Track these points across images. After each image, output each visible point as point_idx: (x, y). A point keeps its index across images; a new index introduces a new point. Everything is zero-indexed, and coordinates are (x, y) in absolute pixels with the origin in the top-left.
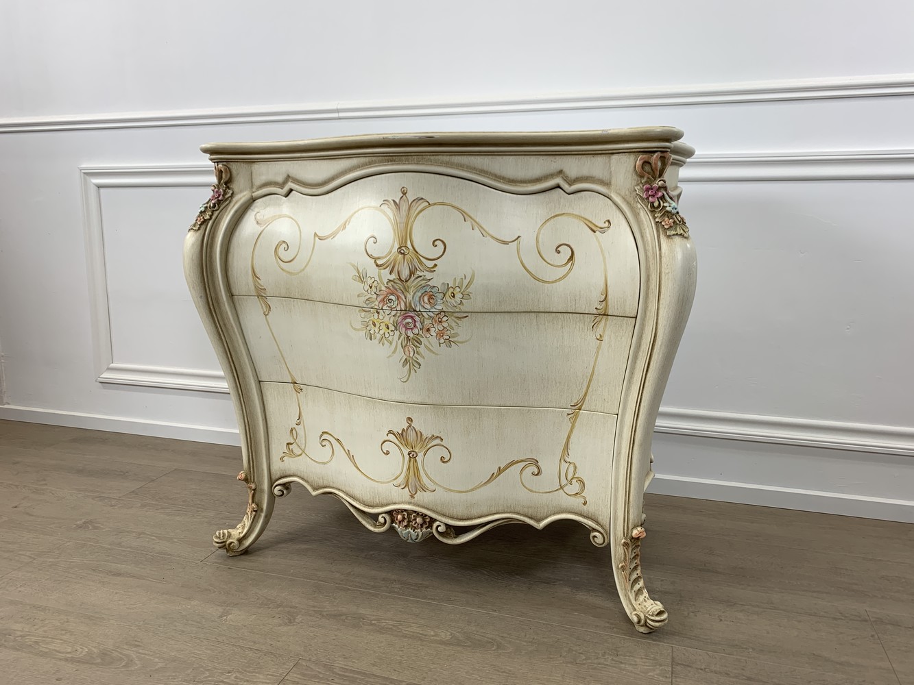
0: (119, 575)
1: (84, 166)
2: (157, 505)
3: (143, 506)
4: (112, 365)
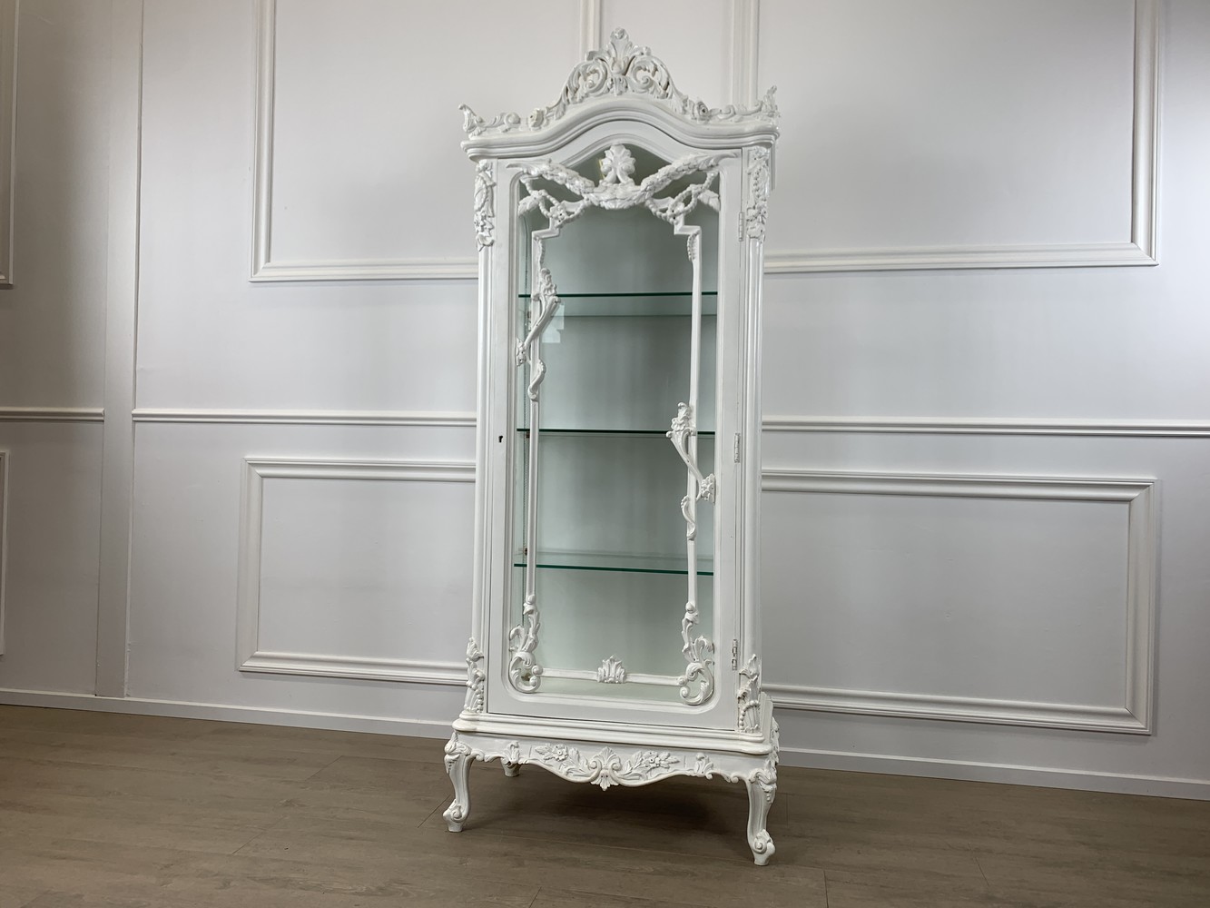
0: (352, 839)
1: (248, 457)
2: (345, 786)
3: (334, 787)
4: (257, 653)
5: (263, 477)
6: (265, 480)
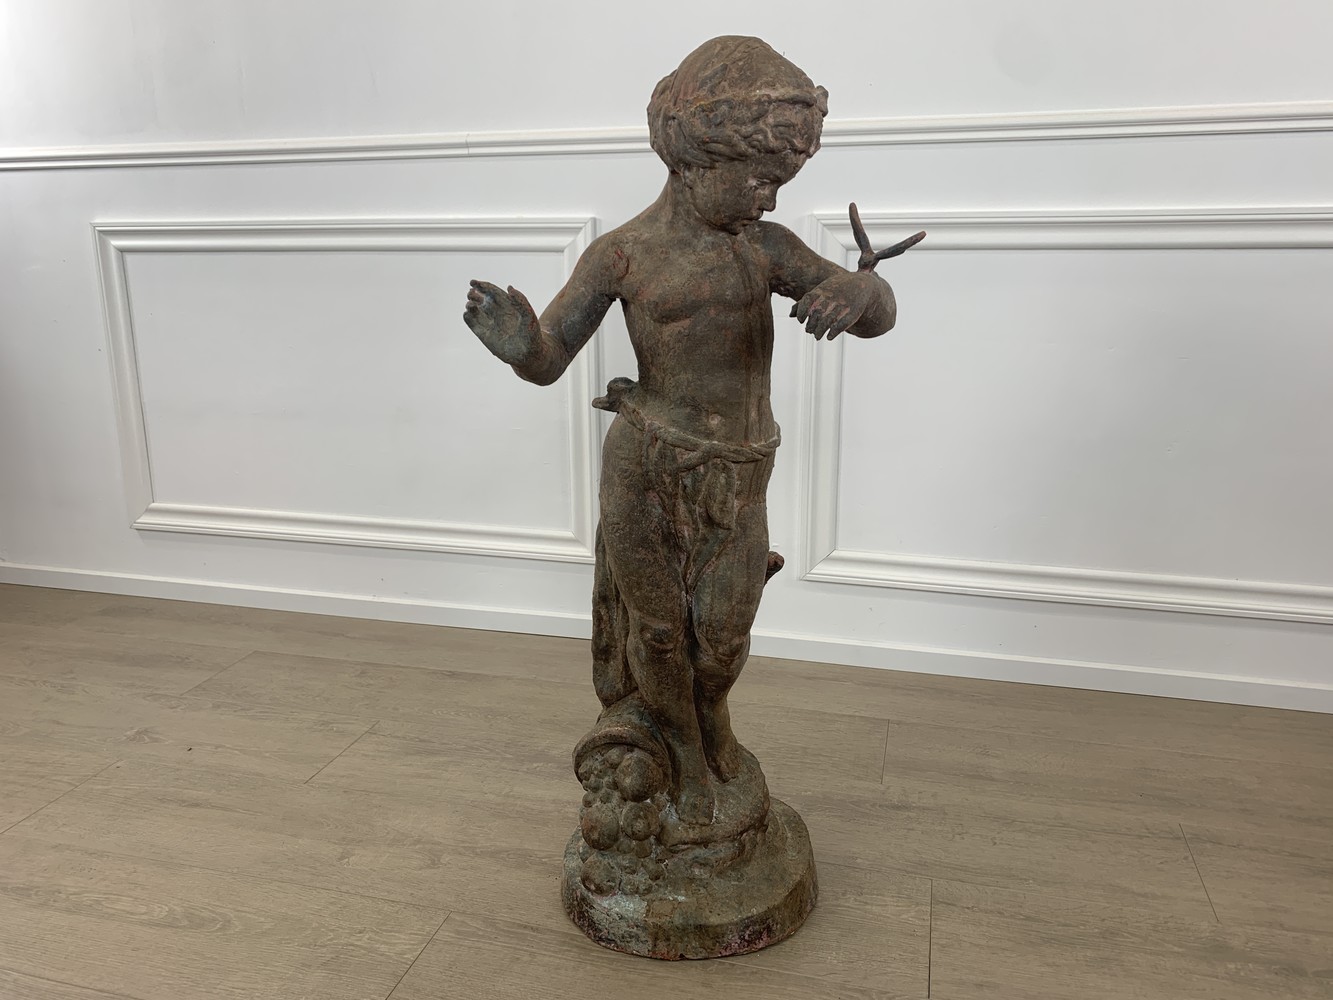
0: (197, 805)
1: (98, 220)
2: (234, 704)
3: (217, 707)
4: (154, 505)
5: (122, 251)
6: (129, 257)
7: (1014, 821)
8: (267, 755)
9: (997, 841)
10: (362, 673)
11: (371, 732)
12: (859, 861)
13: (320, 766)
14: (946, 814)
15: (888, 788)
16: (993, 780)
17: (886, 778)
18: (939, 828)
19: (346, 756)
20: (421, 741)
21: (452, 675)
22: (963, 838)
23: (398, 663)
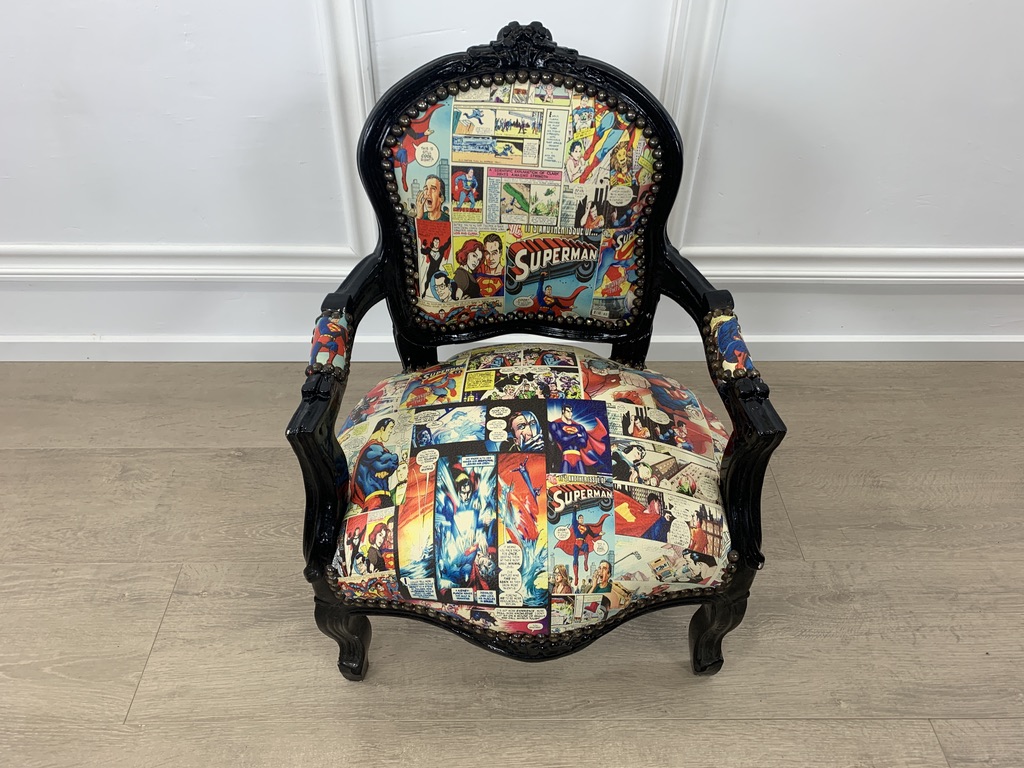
7: (957, 594)
8: (47, 670)
9: (958, 633)
10: (124, 470)
11: (180, 592)
12: (844, 705)
13: (131, 678)
14: (888, 597)
15: (814, 567)
16: (905, 528)
17: (804, 548)
18: (893, 624)
19: (162, 648)
20: (252, 595)
21: (244, 455)
22: (924, 637)
23: (167, 445)
